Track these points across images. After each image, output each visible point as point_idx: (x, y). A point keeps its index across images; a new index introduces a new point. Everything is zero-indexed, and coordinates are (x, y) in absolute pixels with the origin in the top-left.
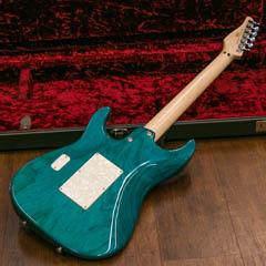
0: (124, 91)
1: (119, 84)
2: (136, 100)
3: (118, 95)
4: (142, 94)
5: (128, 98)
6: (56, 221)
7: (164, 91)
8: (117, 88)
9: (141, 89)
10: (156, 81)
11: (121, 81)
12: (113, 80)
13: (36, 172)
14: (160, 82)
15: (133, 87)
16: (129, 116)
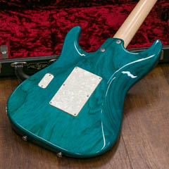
0: (21, 24)
1: (17, 19)
2: (33, 33)
3: (17, 29)
4: (38, 27)
5: (26, 32)
6: (52, 131)
7: (59, 24)
8: (16, 22)
9: (37, 23)
10: (51, 15)
11: (18, 16)
12: (10, 15)
13: (26, 93)
14: (54, 16)
15: (30, 21)
16: (27, 49)
